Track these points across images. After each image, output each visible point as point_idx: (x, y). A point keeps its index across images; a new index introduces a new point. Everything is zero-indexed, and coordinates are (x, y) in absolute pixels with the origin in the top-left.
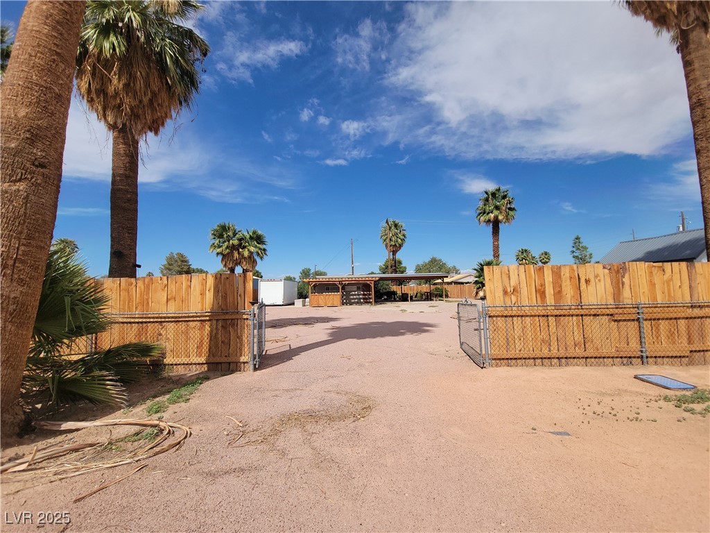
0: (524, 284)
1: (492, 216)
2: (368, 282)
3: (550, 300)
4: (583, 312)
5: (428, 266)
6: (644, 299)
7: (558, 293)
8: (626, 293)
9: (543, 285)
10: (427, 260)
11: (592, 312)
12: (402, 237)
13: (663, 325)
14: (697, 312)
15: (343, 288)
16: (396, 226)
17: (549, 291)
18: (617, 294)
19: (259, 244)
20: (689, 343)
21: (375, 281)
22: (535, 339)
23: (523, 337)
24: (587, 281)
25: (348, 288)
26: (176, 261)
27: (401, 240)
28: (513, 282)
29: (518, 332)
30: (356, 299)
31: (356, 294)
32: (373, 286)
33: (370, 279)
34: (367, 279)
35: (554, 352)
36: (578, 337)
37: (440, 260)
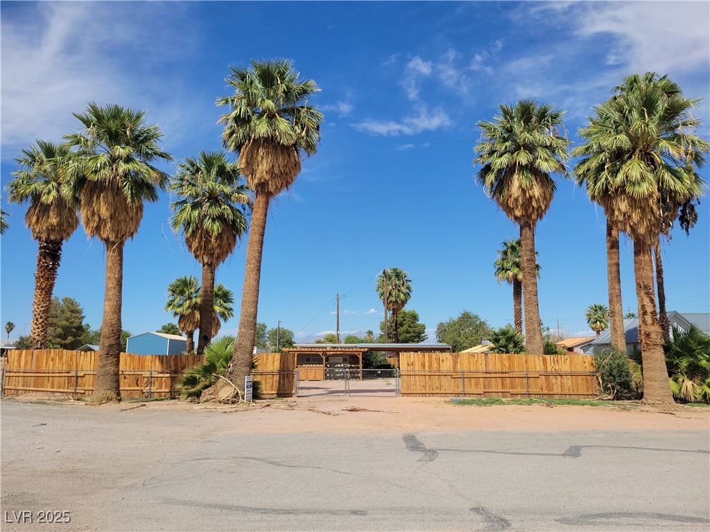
0: (416, 361)
1: (510, 273)
2: (356, 353)
3: (427, 368)
4: (440, 374)
5: (457, 326)
6: (466, 369)
7: (430, 366)
8: (458, 366)
9: (424, 362)
10: (456, 316)
11: (444, 374)
12: (405, 291)
13: (473, 380)
14: (488, 375)
15: (327, 360)
16: (398, 275)
17: (427, 364)
18: (455, 367)
19: (225, 302)
20: (484, 388)
21: (364, 353)
22: (420, 385)
23: (415, 384)
24: (443, 361)
25: (332, 360)
26: (63, 311)
27: (405, 295)
28: (412, 360)
29: (413, 382)
30: (341, 372)
31: (340, 367)
32: (360, 357)
33: (358, 350)
34: (355, 349)
35: (427, 392)
36: (438, 385)
37: (476, 317)
